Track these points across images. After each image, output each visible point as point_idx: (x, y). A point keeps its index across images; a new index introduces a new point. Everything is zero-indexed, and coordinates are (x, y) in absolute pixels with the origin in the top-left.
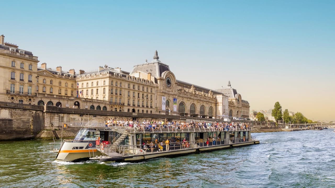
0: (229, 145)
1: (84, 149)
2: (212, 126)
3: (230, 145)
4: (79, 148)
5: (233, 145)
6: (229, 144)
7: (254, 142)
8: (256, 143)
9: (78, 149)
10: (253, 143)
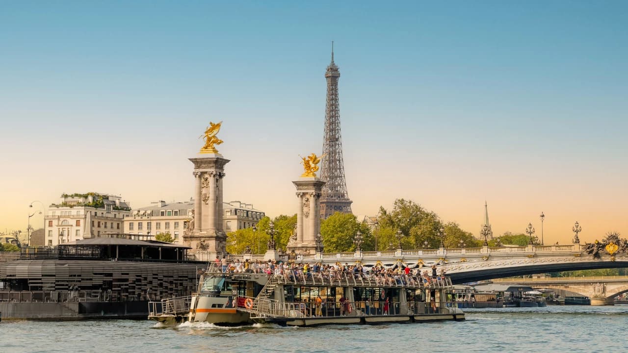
0: (408, 316)
1: (224, 308)
2: (377, 275)
3: (410, 317)
4: (217, 306)
5: (415, 318)
6: (408, 314)
7: (454, 315)
8: (458, 317)
9: (215, 307)
10: (452, 317)
